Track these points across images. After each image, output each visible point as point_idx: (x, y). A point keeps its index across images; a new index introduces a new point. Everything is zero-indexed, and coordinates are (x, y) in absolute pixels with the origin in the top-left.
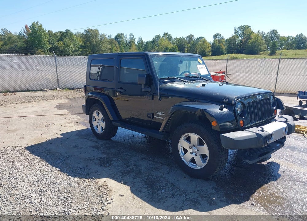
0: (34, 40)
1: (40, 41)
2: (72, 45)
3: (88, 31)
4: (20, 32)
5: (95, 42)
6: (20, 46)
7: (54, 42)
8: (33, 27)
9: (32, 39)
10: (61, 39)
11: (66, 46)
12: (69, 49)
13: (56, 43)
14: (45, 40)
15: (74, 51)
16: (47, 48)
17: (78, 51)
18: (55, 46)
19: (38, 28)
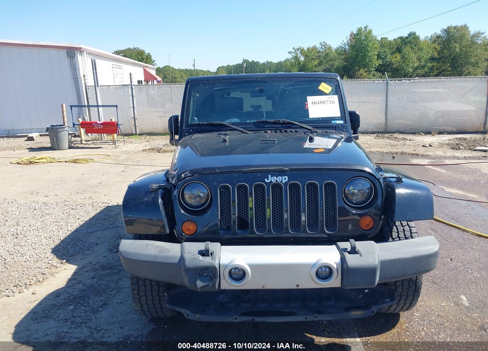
0: (357, 56)
1: (364, 56)
2: (414, 58)
3: (447, 31)
4: (341, 45)
5: (457, 50)
6: (338, 65)
7: (386, 55)
8: (358, 34)
9: (354, 54)
10: (399, 50)
11: (404, 61)
12: (407, 65)
13: (389, 56)
14: (373, 54)
15: (416, 69)
16: (374, 66)
17: (423, 67)
18: (387, 62)
19: (366, 36)
